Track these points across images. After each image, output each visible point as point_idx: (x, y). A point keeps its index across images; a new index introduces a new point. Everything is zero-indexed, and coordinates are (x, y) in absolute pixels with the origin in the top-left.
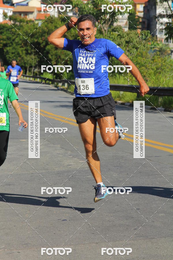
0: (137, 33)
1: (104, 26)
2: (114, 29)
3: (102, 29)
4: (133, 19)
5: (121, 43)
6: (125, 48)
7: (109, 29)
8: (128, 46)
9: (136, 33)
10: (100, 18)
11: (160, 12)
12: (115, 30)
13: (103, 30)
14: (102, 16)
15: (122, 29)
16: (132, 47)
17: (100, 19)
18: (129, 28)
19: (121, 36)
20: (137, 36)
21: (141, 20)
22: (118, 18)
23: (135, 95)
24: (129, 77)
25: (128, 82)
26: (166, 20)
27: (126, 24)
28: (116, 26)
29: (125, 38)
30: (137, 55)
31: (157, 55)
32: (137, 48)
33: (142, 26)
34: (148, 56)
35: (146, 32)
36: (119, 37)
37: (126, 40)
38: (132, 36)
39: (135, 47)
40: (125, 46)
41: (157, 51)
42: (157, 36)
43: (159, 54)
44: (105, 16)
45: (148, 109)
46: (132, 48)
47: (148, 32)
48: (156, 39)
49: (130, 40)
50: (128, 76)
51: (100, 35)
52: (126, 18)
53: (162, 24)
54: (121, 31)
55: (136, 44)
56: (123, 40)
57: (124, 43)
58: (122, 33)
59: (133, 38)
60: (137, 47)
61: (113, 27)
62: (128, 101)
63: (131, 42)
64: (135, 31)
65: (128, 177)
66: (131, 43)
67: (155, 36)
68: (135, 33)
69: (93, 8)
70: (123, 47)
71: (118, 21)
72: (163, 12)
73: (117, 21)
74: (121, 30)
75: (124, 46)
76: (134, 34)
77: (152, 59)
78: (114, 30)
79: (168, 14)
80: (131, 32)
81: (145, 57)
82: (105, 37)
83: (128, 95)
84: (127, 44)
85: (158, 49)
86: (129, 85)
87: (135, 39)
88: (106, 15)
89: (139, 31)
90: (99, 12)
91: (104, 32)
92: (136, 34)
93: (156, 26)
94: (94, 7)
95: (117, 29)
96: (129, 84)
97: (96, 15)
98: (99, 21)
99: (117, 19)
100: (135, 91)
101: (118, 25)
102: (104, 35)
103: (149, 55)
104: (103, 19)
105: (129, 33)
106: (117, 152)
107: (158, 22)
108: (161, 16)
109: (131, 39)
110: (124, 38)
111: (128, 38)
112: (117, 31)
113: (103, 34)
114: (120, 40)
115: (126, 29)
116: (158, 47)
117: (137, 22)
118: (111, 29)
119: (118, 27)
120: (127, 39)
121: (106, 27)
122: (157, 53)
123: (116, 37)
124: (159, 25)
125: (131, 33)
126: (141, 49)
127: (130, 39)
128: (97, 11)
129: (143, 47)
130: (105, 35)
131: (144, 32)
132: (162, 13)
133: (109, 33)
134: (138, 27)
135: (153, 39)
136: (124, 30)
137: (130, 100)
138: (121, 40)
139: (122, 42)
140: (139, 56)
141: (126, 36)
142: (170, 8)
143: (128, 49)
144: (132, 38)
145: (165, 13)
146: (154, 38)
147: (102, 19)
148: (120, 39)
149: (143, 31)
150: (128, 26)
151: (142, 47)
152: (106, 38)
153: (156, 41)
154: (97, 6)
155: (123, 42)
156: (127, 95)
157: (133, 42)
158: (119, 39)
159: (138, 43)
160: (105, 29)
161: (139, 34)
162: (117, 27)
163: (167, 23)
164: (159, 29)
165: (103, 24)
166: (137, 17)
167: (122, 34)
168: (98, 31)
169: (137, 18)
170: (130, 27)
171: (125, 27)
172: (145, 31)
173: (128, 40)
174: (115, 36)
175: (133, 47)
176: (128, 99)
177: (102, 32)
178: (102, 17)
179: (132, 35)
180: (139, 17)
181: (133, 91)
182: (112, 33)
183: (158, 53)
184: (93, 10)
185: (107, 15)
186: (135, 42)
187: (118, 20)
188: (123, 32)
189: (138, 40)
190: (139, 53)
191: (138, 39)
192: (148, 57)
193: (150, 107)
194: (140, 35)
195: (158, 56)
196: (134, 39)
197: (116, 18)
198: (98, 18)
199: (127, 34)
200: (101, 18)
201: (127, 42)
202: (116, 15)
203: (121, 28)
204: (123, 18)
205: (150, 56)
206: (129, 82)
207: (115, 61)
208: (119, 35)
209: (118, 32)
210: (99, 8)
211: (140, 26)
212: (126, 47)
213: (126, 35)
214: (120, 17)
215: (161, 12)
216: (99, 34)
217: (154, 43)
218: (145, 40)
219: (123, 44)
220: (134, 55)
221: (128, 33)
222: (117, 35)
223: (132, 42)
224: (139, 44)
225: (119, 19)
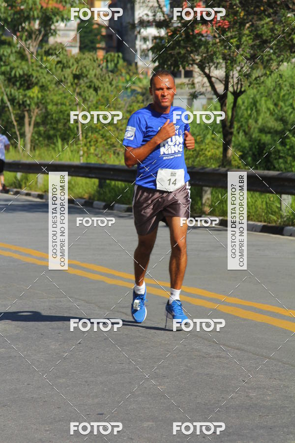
0: (95, 59)
1: (29, 45)
2: (49, 50)
3: (24, 50)
4: (88, 30)
5: (65, 78)
6: (71, 89)
7: (39, 50)
8: (78, 84)
9: (93, 58)
10: (20, 27)
11: (141, 15)
12: (51, 51)
13: (27, 52)
14: (25, 23)
15: (66, 50)
16: (87, 86)
17: (20, 30)
18: (81, 49)
19: (64, 64)
20: (95, 65)
21: (104, 32)
22: (58, 28)
23: (94, 184)
24: (82, 146)
25: (80, 156)
26: (152, 31)
27: (75, 39)
28: (53, 45)
29: (72, 68)
30: (97, 103)
31: (138, 102)
32: (96, 90)
33: (107, 44)
34: (119, 104)
35: (114, 56)
36: (60, 67)
37: (74, 72)
38: (85, 65)
39: (93, 86)
40: (72, 84)
41: (138, 93)
42: (136, 63)
43: (141, 101)
44: (29, 23)
45: (120, 211)
46: (86, 88)
47: (119, 56)
48: (135, 71)
49: (82, 73)
50: (80, 144)
51: (20, 63)
52: (73, 28)
53: (145, 39)
54: (64, 55)
55: (95, 80)
56: (68, 71)
57: (70, 79)
58: (66, 58)
59: (88, 68)
60: (96, 87)
61: (46, 47)
62: (80, 196)
63: (83, 77)
64: (91, 53)
65: (81, 348)
66: (85, 79)
67: (134, 65)
68: (91, 58)
69: (5, 8)
70: (69, 87)
71: (56, 33)
72: (147, 15)
73: (54, 33)
74: (63, 53)
75: (69, 84)
76: (90, 60)
77: (129, 109)
78: (48, 53)
79: (157, 19)
80: (84, 56)
81: (114, 105)
82: (32, 66)
83: (80, 183)
84: (76, 81)
85: (139, 90)
86: (82, 164)
87: (93, 70)
88: (32, 22)
89: (101, 54)
90: (18, 16)
91: (29, 56)
92: (94, 61)
93: (135, 44)
94: (8, 6)
95: (55, 49)
96: (82, 161)
97: (12, 21)
98: (18, 34)
99: (55, 31)
100: (93, 176)
101: (56, 42)
102: (30, 63)
103: (122, 102)
104: (27, 30)
105: (79, 58)
106: (58, 299)
107: (139, 36)
108: (144, 24)
109: (85, 70)
110: (70, 67)
111: (77, 69)
112: (56, 54)
113: (27, 60)
114: (62, 73)
115: (75, 51)
116: (141, 85)
117: (96, 35)
118: (43, 50)
119: (58, 47)
120: (75, 70)
121: (32, 46)
122: (136, 98)
123: (54, 66)
124: (141, 41)
125: (84, 59)
126: (104, 89)
127: (81, 69)
128: (14, 14)
129: (109, 86)
130: (32, 63)
131: (111, 55)
132: (145, 18)
133: (39, 58)
134: (98, 45)
135: (130, 70)
136: (71, 51)
137: (84, 193)
138: (64, 73)
139: (66, 76)
140: (102, 105)
141: (73, 65)
142: (161, 8)
143: (78, 90)
144: (85, 67)
145: (151, 18)
146: (131, 68)
147: (25, 30)
148: (62, 71)
149: (109, 53)
150: (78, 44)
151: (107, 87)
152: (35, 68)
153: (136, 73)
154: (14, 4)
155: (68, 76)
156: (78, 184)
157: (89, 76)
158: (60, 70)
159: (98, 79)
160: (32, 49)
161: (101, 60)
162: (56, 47)
163: (155, 38)
164: (140, 49)
165: (26, 40)
166: (96, 26)
167: (65, 61)
168: (16, 54)
169: (96, 29)
170: (82, 46)
171: (71, 46)
172: (113, 54)
173: (77, 73)
174: (52, 64)
175: (90, 87)
176: (81, 191)
177: (26, 55)
178: (26, 25)
179: (85, 62)
180: (100, 26)
181: (90, 175)
182: (45, 58)
183: (140, 98)
184: (4, 13)
185: (35, 22)
186: (93, 76)
187: (58, 32)
188: (67, 55)
189: (97, 73)
190: (100, 98)
191: (99, 69)
192: (120, 106)
193: (125, 206)
194: (102, 62)
195: (139, 105)
196: (89, 71)
197: (53, 27)
198: (16, 28)
199: (76, 61)
200: (23, 28)
201: (77, 77)
202: (53, 22)
203: (63, 49)
204: (67, 28)
205: (124, 103)
206: (81, 158)
207: (52, 115)
208: (59, 62)
209: (57, 57)
210: (18, 8)
211: (102, 45)
212: (75, 86)
213: (75, 63)
214: (61, 25)
215: (143, 16)
216: (19, 61)
217: (131, 77)
218: (112, 71)
219: (67, 79)
220: (92, 101)
221: (77, 58)
222: (56, 63)
223: (86, 76)
224: (100, 80)
225: (59, 30)
